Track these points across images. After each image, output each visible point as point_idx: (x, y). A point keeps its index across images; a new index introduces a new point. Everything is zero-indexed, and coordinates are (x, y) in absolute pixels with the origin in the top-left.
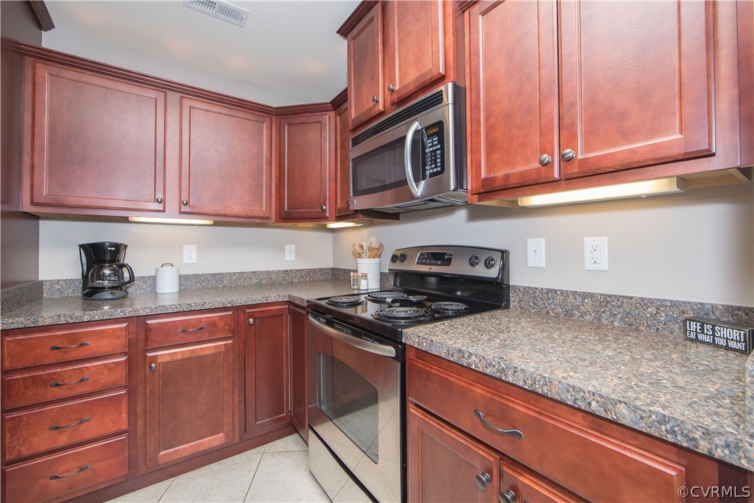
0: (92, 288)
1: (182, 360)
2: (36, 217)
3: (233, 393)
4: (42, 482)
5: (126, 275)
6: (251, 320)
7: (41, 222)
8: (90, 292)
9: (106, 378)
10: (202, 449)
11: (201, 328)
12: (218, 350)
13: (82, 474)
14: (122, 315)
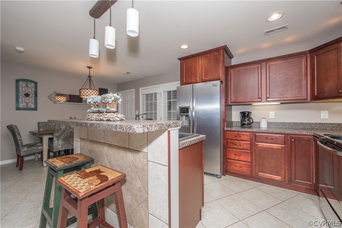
0: (243, 124)
1: (266, 147)
2: (231, 105)
3: (285, 164)
4: (233, 166)
5: (251, 121)
6: (293, 140)
7: (232, 106)
8: (243, 125)
9: (246, 147)
10: (273, 178)
11: (272, 139)
12: (279, 148)
13: (240, 168)
14: (249, 131)
